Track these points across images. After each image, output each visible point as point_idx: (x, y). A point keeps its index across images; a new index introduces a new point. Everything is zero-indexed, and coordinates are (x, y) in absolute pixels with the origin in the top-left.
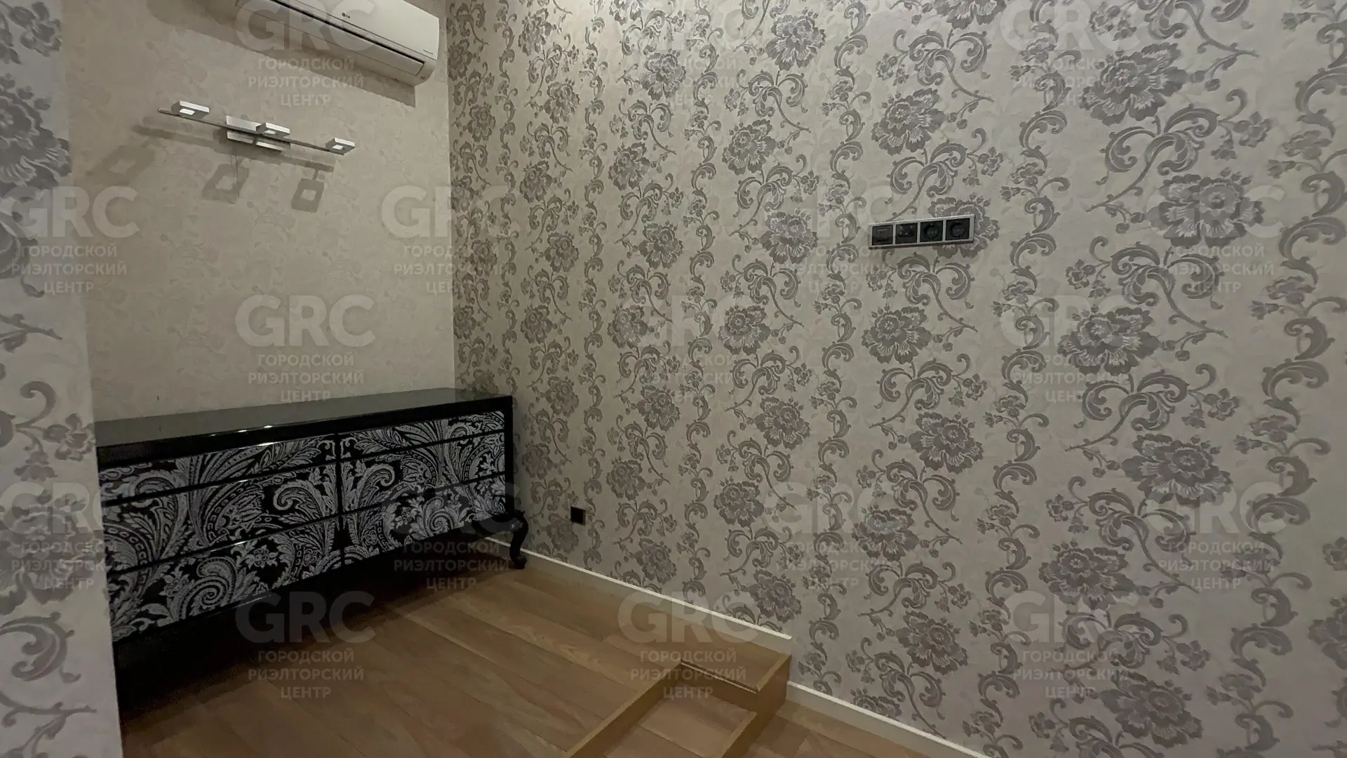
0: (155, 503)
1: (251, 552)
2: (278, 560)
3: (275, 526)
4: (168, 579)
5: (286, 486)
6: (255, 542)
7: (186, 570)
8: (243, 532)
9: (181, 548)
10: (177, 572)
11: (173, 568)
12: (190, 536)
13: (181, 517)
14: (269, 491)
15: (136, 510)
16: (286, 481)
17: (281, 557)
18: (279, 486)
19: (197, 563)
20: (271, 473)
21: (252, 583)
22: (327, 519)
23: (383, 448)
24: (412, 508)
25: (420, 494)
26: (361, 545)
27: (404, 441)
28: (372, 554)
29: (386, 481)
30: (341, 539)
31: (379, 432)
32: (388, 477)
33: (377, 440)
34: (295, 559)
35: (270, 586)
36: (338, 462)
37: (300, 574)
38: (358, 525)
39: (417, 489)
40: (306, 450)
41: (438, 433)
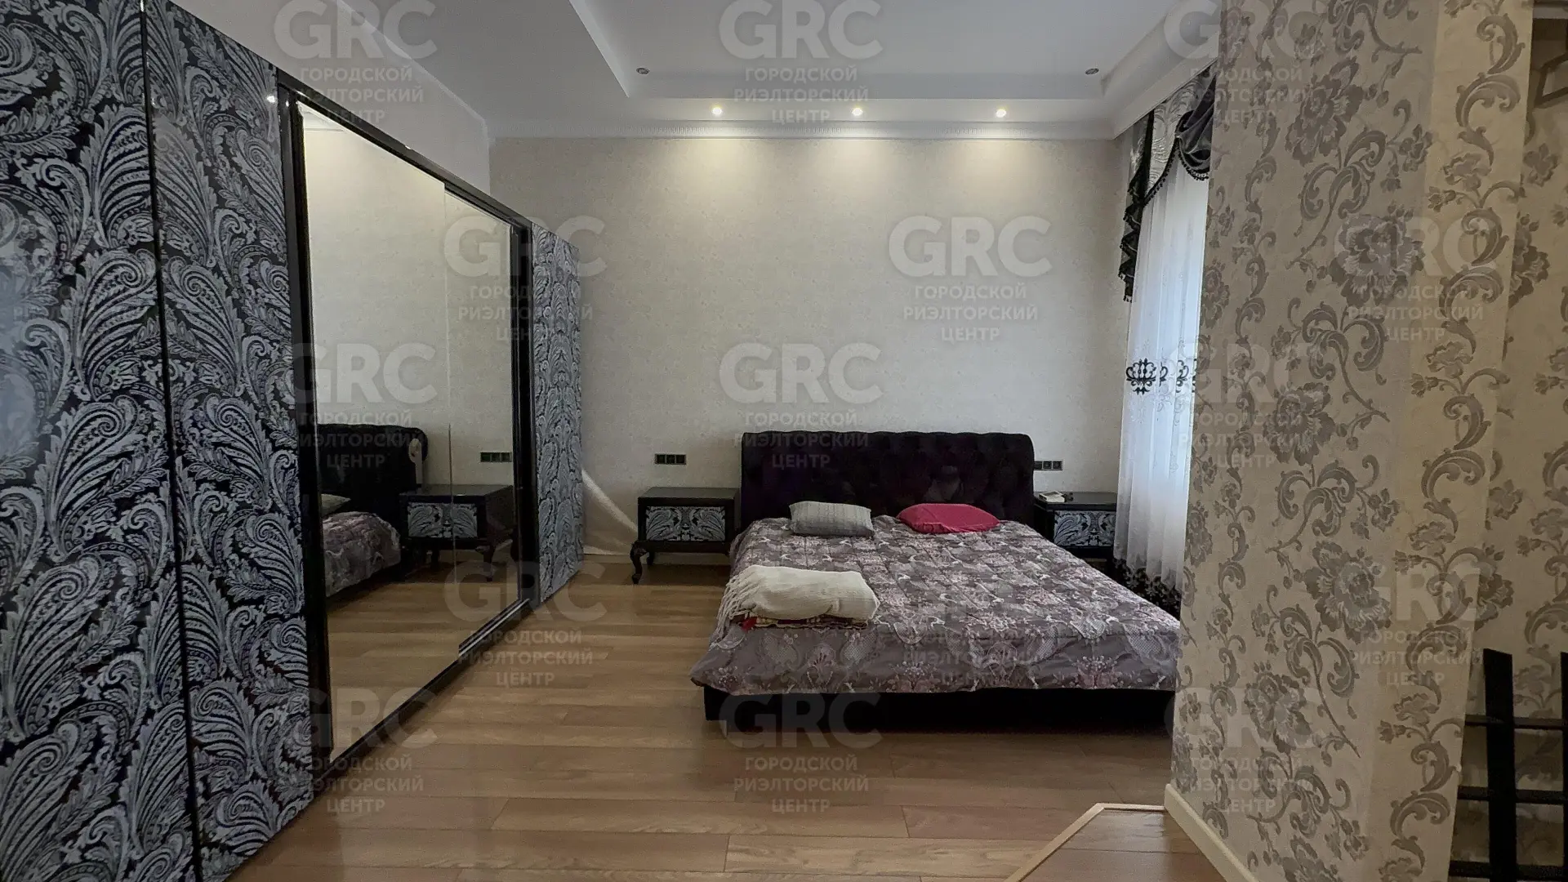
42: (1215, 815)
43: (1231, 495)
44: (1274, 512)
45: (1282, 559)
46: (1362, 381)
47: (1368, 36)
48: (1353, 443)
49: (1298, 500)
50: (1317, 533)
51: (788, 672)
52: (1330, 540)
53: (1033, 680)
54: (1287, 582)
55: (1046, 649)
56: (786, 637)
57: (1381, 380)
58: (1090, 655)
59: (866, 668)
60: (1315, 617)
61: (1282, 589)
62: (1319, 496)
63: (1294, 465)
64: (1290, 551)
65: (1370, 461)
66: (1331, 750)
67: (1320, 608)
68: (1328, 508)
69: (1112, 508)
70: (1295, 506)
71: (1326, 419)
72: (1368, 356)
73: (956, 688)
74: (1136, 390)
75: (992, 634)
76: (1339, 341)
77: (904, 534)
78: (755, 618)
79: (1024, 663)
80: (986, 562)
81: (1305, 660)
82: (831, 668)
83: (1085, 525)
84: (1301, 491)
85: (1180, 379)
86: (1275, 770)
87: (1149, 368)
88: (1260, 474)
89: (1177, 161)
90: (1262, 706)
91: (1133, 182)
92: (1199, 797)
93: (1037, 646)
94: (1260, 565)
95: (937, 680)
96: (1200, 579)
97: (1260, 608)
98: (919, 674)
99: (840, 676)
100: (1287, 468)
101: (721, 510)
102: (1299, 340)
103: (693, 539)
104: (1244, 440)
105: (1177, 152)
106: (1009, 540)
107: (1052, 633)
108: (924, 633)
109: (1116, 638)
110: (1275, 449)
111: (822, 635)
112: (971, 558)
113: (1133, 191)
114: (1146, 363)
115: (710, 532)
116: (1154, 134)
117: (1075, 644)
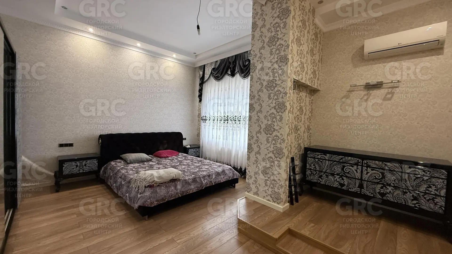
0: (323, 161)
1: (338, 178)
2: (344, 183)
3: (344, 175)
5: (347, 167)
6: (339, 176)
7: (326, 175)
8: (337, 173)
9: (326, 171)
10: (324, 175)
12: (327, 169)
13: (327, 165)
14: (344, 167)
15: (320, 161)
16: (348, 166)
17: (345, 182)
18: (346, 166)
19: (328, 175)
20: (344, 163)
21: (338, 185)
22: (357, 179)
23: (378, 167)
24: (388, 189)
25: (392, 186)
26: (367, 191)
27: (386, 167)
28: (370, 195)
29: (378, 177)
30: (361, 186)
31: (377, 162)
32: (379, 176)
33: (376, 164)
34: (348, 185)
35: (341, 188)
36: (362, 166)
37: (349, 189)
38: (367, 185)
39: (390, 184)
40: (354, 160)
41: (403, 169)
42: (256, 194)
43: (257, 141)
44: (266, 143)
45: (268, 150)
46: (280, 124)
47: (278, 77)
48: (279, 132)
50: (273, 145)
52: (276, 146)
53: (213, 183)
55: (214, 177)
57: (282, 123)
58: (220, 176)
59: (183, 190)
60: (274, 157)
61: (268, 154)
62: (273, 140)
63: (269, 135)
64: (269, 148)
65: (281, 134)
66: (277, 175)
67: (274, 156)
68: (275, 141)
69: (199, 147)
70: (270, 141)
71: (274, 129)
72: (280, 120)
73: (200, 189)
74: (203, 122)
75: (204, 175)
76: (275, 118)
77: (159, 159)
78: (153, 185)
79: (211, 180)
80: (185, 162)
81: (272, 164)
82: (175, 192)
83: (194, 152)
84: (270, 139)
85: (214, 120)
86: (268, 182)
87: (206, 117)
88: (263, 137)
89: (211, 76)
90: (265, 173)
91: (201, 78)
92: (252, 192)
93: (212, 176)
94: (263, 151)
95: (197, 188)
96: (251, 156)
97: (264, 158)
98: (193, 188)
99: (177, 193)
100: (268, 136)
101: (96, 160)
102: (269, 117)
103: (84, 171)
104: (259, 132)
105: (211, 75)
106: (184, 157)
107: (214, 173)
108: (192, 178)
109: (223, 171)
110: (265, 133)
111: (171, 185)
112: (181, 162)
113: (201, 80)
114: (205, 116)
115: (91, 168)
116: (206, 69)
117: (218, 174)
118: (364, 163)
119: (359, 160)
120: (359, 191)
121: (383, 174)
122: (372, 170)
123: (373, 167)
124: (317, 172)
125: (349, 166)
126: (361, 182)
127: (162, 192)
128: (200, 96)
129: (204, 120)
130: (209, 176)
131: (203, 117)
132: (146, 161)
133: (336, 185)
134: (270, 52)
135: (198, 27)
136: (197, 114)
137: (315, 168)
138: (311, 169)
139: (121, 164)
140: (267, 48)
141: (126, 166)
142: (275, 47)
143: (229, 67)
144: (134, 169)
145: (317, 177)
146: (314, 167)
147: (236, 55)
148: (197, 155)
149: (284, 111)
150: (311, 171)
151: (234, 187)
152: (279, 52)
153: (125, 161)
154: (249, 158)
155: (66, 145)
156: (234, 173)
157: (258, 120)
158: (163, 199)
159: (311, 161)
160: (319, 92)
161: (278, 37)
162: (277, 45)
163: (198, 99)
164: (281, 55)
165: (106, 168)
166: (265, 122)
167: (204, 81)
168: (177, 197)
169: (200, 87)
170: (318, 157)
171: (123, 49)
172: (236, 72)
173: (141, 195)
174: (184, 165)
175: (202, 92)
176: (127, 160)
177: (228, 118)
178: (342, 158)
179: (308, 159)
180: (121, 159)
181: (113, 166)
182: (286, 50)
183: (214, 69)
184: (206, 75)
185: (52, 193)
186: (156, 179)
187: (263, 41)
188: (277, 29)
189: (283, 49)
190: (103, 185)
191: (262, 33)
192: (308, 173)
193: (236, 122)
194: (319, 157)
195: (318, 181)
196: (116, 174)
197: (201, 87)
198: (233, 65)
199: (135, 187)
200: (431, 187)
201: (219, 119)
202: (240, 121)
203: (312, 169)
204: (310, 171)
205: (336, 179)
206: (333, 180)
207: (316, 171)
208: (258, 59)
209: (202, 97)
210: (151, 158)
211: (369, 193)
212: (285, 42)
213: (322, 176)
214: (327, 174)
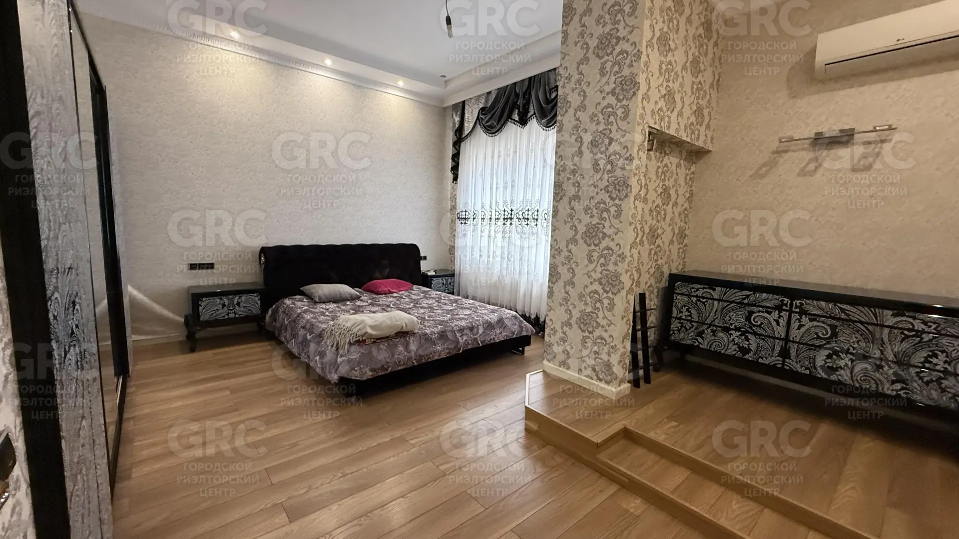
0: (707, 301)
1: (737, 337)
2: (748, 346)
3: (750, 330)
4: (706, 331)
5: (759, 314)
6: (740, 333)
7: (712, 331)
8: (735, 326)
9: (712, 322)
10: (709, 330)
11: (708, 328)
12: (716, 319)
13: (715, 310)
14: (751, 313)
15: (701, 302)
16: (759, 311)
17: (750, 346)
18: (755, 313)
19: (716, 330)
20: (752, 305)
21: (736, 350)
22: (777, 339)
23: (825, 314)
24: (842, 359)
25: (851, 354)
26: (797, 362)
27: (843, 314)
28: (803, 372)
29: (823, 334)
30: (785, 354)
31: (823, 303)
32: (825, 333)
33: (820, 308)
34: (757, 350)
35: (743, 356)
36: (791, 312)
37: (758, 359)
38: (797, 351)
39: (849, 349)
40: (772, 300)
41: (878, 318)
42: (564, 364)
43: (569, 259)
44: (586, 262)
45: (589, 277)
46: (615, 222)
47: (615, 123)
48: (613, 240)
49: (595, 258)
50: (601, 267)
51: (387, 362)
52: (606, 268)
53: (480, 342)
54: (591, 283)
55: (481, 331)
56: (381, 346)
57: (621, 222)
58: (494, 329)
59: (420, 352)
60: (601, 291)
61: (589, 285)
62: (601, 256)
63: (593, 247)
64: (592, 274)
65: (618, 245)
66: (607, 328)
67: (603, 289)
68: (605, 259)
69: (453, 275)
70: (594, 260)
71: (604, 233)
72: (617, 215)
73: (454, 352)
74: (462, 223)
75: (462, 327)
76: (607, 210)
77: (374, 296)
78: (365, 340)
79: (475, 337)
80: (425, 303)
81: (598, 305)
82: (405, 356)
83: (443, 284)
84: (595, 255)
85: (483, 219)
86: (588, 340)
87: (467, 214)
88: (580, 251)
89: (478, 126)
90: (583, 323)
91: (456, 131)
92: (557, 361)
93: (478, 329)
94: (581, 279)
95: (448, 351)
96: (556, 289)
97: (581, 293)
98: (440, 350)
99: (410, 358)
100: (590, 248)
101: (258, 295)
102: (594, 209)
103: (237, 316)
104: (573, 240)
105: (478, 122)
106: (422, 293)
107: (481, 323)
108: (437, 332)
109: (500, 321)
110: (586, 242)
111: (398, 342)
112: (416, 303)
113: (456, 135)
114: (466, 211)
115: (249, 310)
116: (466, 111)
117: (489, 326)
118: (794, 306)
119: (784, 300)
120: (779, 364)
121: (833, 328)
122: (811, 320)
123: (815, 315)
124: (693, 325)
125: (763, 312)
126: (786, 344)
127: (381, 355)
128: (455, 169)
129: (462, 219)
130: (471, 329)
131: (460, 214)
132: (350, 298)
133: (732, 350)
134: (599, 70)
135: (448, 21)
136: (449, 208)
137: (690, 316)
138: (680, 319)
139: (303, 303)
140: (595, 63)
141: (313, 308)
142: (610, 58)
143: (514, 106)
144: (327, 313)
145: (692, 334)
146: (687, 313)
147: (530, 78)
148: (448, 290)
149: (626, 196)
150: (682, 323)
151: (523, 352)
152: (620, 68)
153: (310, 297)
154: (551, 294)
155: (201, 266)
156: (523, 325)
157: (571, 216)
158: (383, 368)
159: (682, 303)
160: (709, 155)
161: (619, 34)
162: (615, 53)
163: (450, 176)
164: (622, 76)
165: (275, 312)
166: (586, 219)
167: (464, 136)
168: (410, 365)
169: (454, 150)
170: (697, 293)
171: (298, 73)
172: (529, 115)
173: (343, 358)
174: (422, 308)
175: (458, 159)
176: (315, 296)
177: (511, 214)
178: (748, 296)
179: (675, 298)
180: (302, 293)
181: (288, 306)
182: (634, 63)
183: (483, 109)
184: (466, 124)
185: (184, 352)
186: (370, 331)
187: (585, 46)
188: (617, 19)
189: (628, 62)
190: (273, 343)
191: (585, 28)
192: (675, 325)
193: (529, 223)
194: (699, 293)
195: (695, 342)
196: (294, 321)
197: (456, 149)
198: (524, 99)
199: (332, 344)
200: (936, 356)
201: (493, 217)
202: (537, 220)
203: (684, 317)
204: (679, 323)
205: (732, 338)
206: (726, 339)
207: (690, 323)
208: (575, 87)
209: (458, 171)
210: (358, 294)
211: (801, 367)
212: (632, 45)
213: (703, 332)
214: (715, 328)
